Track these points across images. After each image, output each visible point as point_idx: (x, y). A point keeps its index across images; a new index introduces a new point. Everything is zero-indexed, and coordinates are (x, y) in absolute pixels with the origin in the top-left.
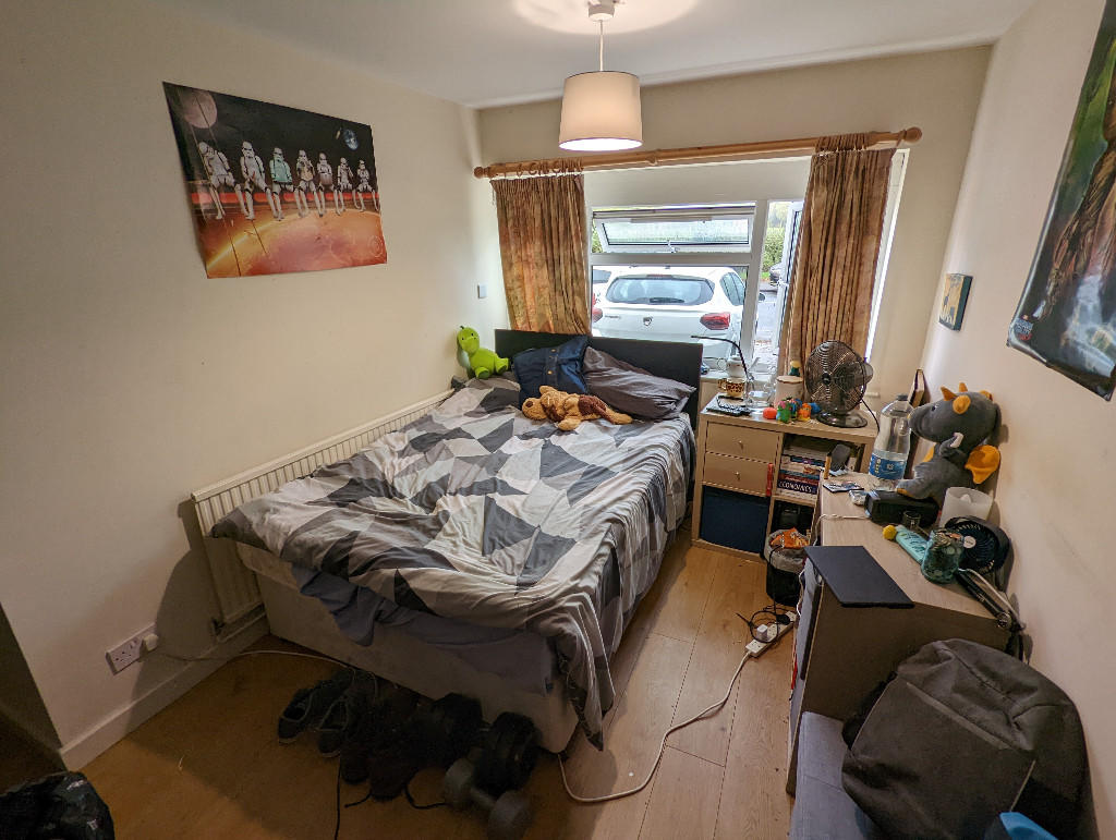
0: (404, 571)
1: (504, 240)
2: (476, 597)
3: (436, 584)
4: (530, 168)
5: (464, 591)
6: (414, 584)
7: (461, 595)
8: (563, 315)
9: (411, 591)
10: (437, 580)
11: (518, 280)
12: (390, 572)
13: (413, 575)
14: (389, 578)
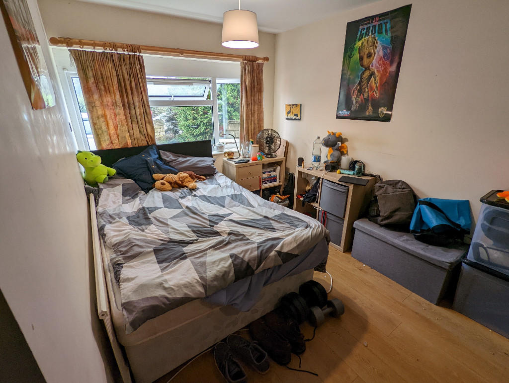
0: (277, 248)
1: (87, 91)
2: (308, 237)
3: (293, 244)
4: (104, 45)
5: (303, 238)
6: (285, 250)
7: (303, 240)
8: (138, 136)
9: (287, 254)
10: (291, 243)
11: (102, 117)
12: (273, 253)
13: (282, 247)
14: (275, 256)
